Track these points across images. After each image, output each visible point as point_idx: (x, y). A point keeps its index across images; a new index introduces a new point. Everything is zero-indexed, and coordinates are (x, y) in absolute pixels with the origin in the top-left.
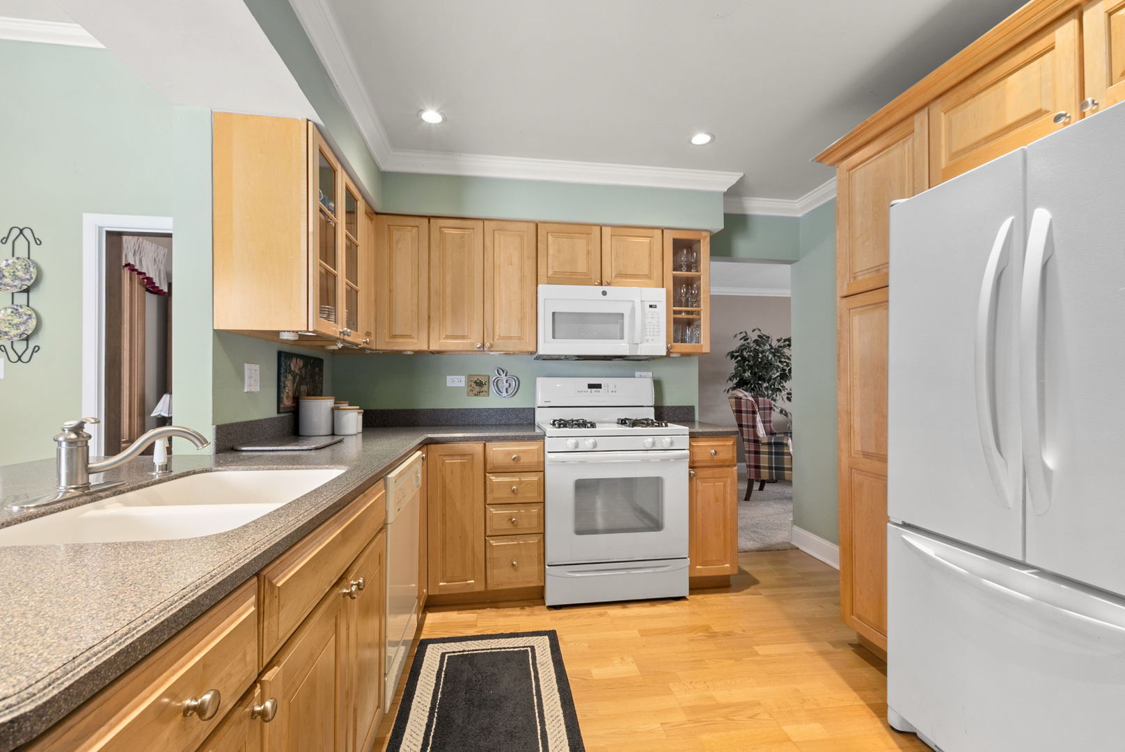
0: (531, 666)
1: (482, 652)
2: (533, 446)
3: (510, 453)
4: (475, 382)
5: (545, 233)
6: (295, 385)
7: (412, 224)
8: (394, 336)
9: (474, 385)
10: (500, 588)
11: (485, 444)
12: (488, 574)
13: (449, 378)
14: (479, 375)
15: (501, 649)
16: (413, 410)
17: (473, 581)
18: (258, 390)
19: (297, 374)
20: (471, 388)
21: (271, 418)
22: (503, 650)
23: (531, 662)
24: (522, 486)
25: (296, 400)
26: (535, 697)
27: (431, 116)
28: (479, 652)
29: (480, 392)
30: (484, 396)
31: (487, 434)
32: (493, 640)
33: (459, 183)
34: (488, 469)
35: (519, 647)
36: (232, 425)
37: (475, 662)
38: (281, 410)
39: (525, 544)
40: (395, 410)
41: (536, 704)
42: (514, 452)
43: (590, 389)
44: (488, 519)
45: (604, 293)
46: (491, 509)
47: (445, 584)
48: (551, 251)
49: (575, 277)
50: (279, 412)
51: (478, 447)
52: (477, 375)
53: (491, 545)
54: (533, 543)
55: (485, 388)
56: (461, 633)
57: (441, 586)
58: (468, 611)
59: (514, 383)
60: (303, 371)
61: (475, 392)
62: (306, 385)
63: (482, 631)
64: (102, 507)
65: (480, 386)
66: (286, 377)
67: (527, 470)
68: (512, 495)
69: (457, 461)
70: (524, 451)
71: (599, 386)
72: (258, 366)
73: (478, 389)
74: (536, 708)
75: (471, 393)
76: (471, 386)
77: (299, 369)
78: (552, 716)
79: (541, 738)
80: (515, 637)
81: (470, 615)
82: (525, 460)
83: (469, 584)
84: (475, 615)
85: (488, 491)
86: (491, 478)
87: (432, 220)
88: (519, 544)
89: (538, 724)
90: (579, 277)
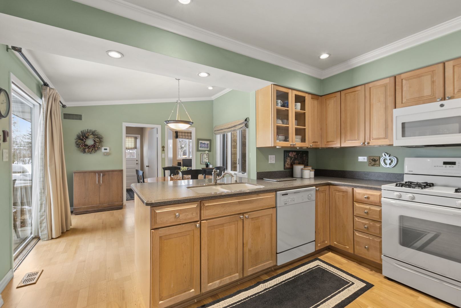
0: (343, 288)
1: (332, 272)
2: (376, 193)
3: (364, 194)
4: (372, 160)
5: (400, 80)
6: (292, 161)
7: (334, 96)
8: (328, 142)
9: (371, 161)
10: (360, 255)
11: (353, 189)
12: (355, 247)
13: (359, 158)
14: (374, 156)
15: (340, 276)
16: (344, 171)
17: (348, 247)
18: (274, 162)
19: (293, 157)
20: (370, 162)
21: (280, 171)
22: (340, 277)
23: (345, 287)
24: (370, 211)
25: (292, 165)
26: (330, 296)
27: (324, 56)
28: (331, 272)
29: (374, 164)
30: (377, 166)
31: (354, 184)
32: (341, 272)
33: (353, 71)
34: (354, 200)
35: (347, 280)
36: (263, 172)
37: (325, 274)
38: (285, 169)
39: (373, 240)
40: (337, 170)
41: (328, 297)
42: (366, 194)
43: (445, 165)
44: (354, 222)
45: (442, 106)
46: (356, 218)
47: (336, 243)
48: (405, 89)
49: (423, 99)
50: (284, 169)
51: (350, 189)
52: (373, 156)
53: (356, 234)
54: (377, 241)
55: (377, 162)
56: (333, 264)
57: (335, 243)
58: (345, 259)
59: (394, 160)
60: (296, 156)
61: (372, 164)
62: (298, 160)
63: (342, 267)
64: (217, 187)
65: (374, 161)
66: (287, 158)
67: (374, 204)
68: (366, 214)
69: (341, 194)
70: (372, 195)
71: (454, 163)
72: (274, 156)
73: (373, 163)
74: (326, 298)
75: (370, 165)
76: (370, 161)
77: (294, 155)
78: (328, 304)
79: (315, 306)
80: (351, 276)
81: (345, 261)
82: (372, 199)
83: (346, 248)
84: (347, 262)
85: (354, 210)
86: (356, 204)
87: (341, 92)
88: (369, 239)
89: (320, 302)
90: (426, 98)
